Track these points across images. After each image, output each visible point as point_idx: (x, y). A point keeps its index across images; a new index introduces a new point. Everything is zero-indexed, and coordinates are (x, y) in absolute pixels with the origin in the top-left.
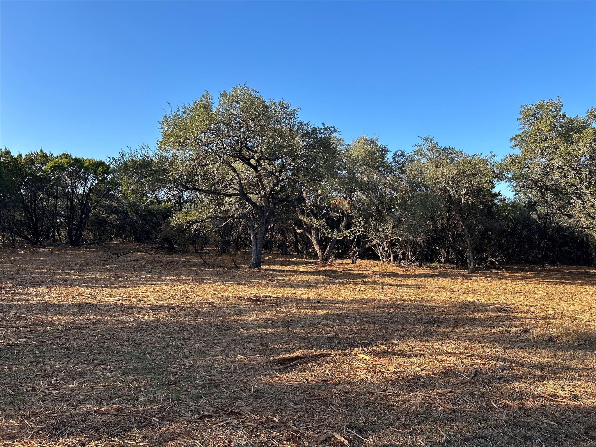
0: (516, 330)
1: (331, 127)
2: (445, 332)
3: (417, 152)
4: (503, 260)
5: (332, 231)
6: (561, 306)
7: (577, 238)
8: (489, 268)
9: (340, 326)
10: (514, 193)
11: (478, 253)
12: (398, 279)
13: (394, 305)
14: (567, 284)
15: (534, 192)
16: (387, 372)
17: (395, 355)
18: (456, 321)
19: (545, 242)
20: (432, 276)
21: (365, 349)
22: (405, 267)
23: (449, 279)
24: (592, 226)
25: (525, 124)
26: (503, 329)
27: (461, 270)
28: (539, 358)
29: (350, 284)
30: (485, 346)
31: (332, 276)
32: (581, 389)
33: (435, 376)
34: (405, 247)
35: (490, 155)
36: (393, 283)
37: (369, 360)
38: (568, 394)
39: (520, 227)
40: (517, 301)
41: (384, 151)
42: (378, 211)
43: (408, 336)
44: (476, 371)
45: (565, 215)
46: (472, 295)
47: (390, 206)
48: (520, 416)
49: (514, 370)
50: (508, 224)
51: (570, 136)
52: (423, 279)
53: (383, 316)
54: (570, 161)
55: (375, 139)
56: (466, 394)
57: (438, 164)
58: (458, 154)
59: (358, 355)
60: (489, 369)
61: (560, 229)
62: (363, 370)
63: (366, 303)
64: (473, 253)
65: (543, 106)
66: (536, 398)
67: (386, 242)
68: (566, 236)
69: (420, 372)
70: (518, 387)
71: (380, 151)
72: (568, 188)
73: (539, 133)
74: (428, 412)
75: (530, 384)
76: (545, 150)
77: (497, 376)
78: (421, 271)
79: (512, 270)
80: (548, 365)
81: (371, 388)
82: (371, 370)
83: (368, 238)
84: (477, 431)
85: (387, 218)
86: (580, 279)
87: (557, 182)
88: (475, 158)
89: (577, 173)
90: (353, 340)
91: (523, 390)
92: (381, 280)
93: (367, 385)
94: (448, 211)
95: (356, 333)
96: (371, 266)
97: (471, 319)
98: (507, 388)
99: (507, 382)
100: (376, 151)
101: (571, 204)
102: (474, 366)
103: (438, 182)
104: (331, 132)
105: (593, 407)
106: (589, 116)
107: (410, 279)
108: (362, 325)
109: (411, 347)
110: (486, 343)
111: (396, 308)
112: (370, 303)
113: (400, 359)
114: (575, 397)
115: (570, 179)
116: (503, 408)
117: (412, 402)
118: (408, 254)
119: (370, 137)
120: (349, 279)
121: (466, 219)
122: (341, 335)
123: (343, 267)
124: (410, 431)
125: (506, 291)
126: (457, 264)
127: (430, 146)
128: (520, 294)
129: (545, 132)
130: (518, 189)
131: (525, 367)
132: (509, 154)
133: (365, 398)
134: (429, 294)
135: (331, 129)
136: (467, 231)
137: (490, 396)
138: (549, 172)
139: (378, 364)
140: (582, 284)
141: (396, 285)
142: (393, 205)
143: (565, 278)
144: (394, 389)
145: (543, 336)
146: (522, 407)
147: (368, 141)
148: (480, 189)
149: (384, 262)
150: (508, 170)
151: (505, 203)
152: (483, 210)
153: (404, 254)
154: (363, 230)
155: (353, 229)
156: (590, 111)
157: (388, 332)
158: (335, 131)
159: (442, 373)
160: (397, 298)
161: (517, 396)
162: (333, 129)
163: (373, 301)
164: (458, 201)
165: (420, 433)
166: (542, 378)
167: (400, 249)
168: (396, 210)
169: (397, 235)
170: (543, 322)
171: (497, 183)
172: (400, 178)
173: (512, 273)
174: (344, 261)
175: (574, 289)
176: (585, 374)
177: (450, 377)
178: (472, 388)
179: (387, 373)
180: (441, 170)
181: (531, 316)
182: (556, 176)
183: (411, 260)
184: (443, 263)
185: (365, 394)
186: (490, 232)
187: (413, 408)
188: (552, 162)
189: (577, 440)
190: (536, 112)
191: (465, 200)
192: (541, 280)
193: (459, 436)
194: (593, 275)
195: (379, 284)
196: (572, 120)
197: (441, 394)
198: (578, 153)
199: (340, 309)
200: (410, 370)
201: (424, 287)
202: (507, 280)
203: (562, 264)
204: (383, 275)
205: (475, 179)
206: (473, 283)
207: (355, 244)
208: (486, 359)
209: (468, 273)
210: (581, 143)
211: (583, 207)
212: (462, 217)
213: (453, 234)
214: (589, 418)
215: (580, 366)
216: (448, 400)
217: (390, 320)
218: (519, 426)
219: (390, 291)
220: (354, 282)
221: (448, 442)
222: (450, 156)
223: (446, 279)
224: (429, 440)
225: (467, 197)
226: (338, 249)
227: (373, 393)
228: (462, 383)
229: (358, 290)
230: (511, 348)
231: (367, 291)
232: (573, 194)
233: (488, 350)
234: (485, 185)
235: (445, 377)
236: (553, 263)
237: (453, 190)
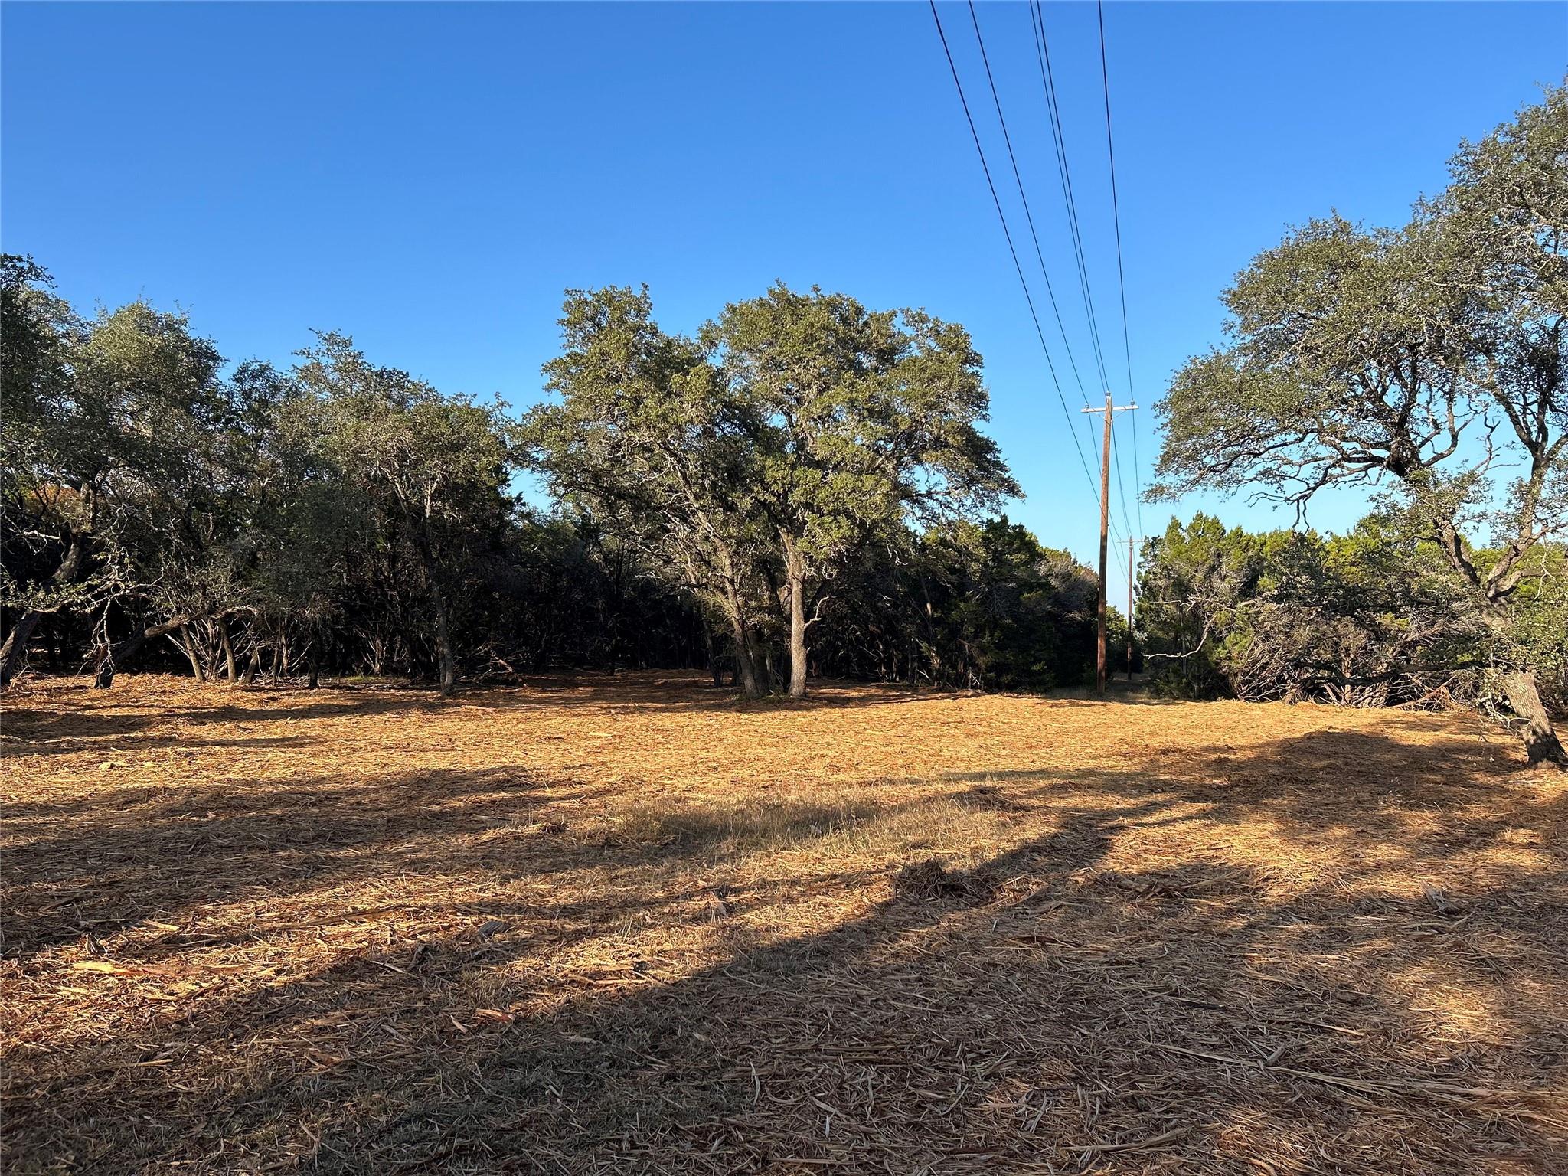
0: (533, 829)
1: (20, 259)
2: (357, 858)
3: (306, 374)
4: (528, 663)
5: (22, 587)
6: (639, 762)
7: (681, 606)
8: (492, 682)
9: (24, 883)
10: (552, 499)
11: (467, 645)
12: (242, 725)
13: (220, 800)
14: (656, 710)
15: (595, 501)
16: (169, 998)
17: (201, 945)
18: (391, 824)
19: (616, 618)
20: (343, 711)
21: (102, 943)
22: (269, 690)
23: (388, 716)
24: (705, 580)
25: (574, 337)
26: (502, 831)
27: (422, 690)
28: (577, 889)
29: (79, 749)
30: (457, 880)
31: (18, 729)
32: (655, 946)
33: (313, 984)
34: (269, 633)
35: (494, 402)
36: (227, 736)
37: (112, 975)
38: (627, 964)
39: (565, 582)
40: (547, 759)
41: (205, 358)
42: (188, 530)
43: (249, 884)
44: (425, 949)
45: (657, 556)
46: (442, 754)
47: (227, 517)
48: (517, 1041)
49: (518, 928)
50: (540, 575)
51: (665, 378)
52: (316, 721)
53: (179, 837)
54: (664, 434)
55: (177, 317)
56: (392, 1015)
57: (362, 410)
58: (416, 390)
59: (76, 965)
60: (458, 937)
61: (648, 587)
62: (88, 1007)
63: (126, 803)
64: (452, 648)
65: (611, 299)
66: (556, 987)
67: (214, 620)
68: (660, 602)
69: (270, 981)
70: (520, 968)
71: (194, 355)
72: (661, 494)
73: (603, 361)
74: (279, 1088)
75: (548, 957)
76: (616, 405)
77: (473, 951)
78: (314, 698)
79: (545, 686)
80: (595, 904)
81: (106, 1058)
82: (115, 1003)
83: (152, 609)
84: (406, 1106)
85: (217, 551)
86: (682, 698)
87: (640, 480)
88: (459, 404)
89: (679, 462)
90: (65, 921)
91: (530, 976)
92: (189, 730)
93: (94, 1049)
94: (391, 537)
95: (78, 900)
96: (163, 692)
97: (431, 815)
98: (494, 976)
99: (497, 963)
100: (182, 355)
101: (668, 530)
102: (421, 937)
103: (361, 459)
104: (19, 275)
105: (673, 985)
106: (702, 339)
107: (279, 722)
108: (105, 870)
109: (253, 915)
110: (460, 871)
111: (226, 807)
112: (142, 801)
113: (216, 952)
114: (640, 967)
115: (666, 474)
116: (478, 1030)
117: (234, 1070)
118: (281, 652)
119: (160, 309)
120: (81, 734)
121: (437, 559)
122: (24, 911)
123: (65, 698)
124: (215, 1154)
125: (525, 736)
126: (413, 677)
127: (343, 359)
128: (556, 741)
129: (616, 362)
130: (561, 490)
131: (544, 916)
132: (541, 405)
133: (83, 1093)
134: (328, 761)
135: (19, 264)
136: (440, 590)
137: (452, 1006)
138: (624, 456)
139: (142, 982)
140: (686, 709)
141: (235, 743)
142: (235, 515)
143: (655, 697)
144: (180, 1044)
145: (591, 835)
146: (525, 1018)
147: (155, 319)
148: (473, 485)
149: (204, 679)
150: (537, 442)
151: (532, 522)
152: (478, 538)
153: (266, 655)
154: (130, 583)
155: (96, 582)
156: (705, 328)
157: (186, 882)
158: (35, 272)
159: (335, 969)
160: (229, 780)
161: (516, 993)
162: (26, 266)
163: (150, 793)
164: (416, 514)
165: (246, 1154)
166: (578, 936)
167: (257, 640)
168: (244, 529)
169: (246, 600)
170: (594, 802)
171: (514, 472)
172: (258, 439)
173: (545, 692)
174: (70, 682)
175: (667, 720)
176: (666, 910)
177: (354, 978)
178: (408, 995)
179: (169, 1001)
180: (369, 428)
181: (573, 791)
182: (639, 465)
183: (289, 670)
184: (377, 675)
185: (84, 1080)
186: (496, 595)
187: (236, 1085)
188: (630, 433)
189: (633, 1068)
190: (597, 312)
191: (432, 511)
192: (605, 706)
193: (358, 1131)
194: (707, 687)
195: (179, 743)
196: (669, 344)
197: (322, 1030)
198: (682, 418)
199: (33, 832)
200: (241, 980)
201: (316, 741)
202: (531, 709)
203: (650, 666)
204: (195, 716)
205: (458, 457)
206: (448, 723)
207: (101, 627)
208: (455, 914)
209: (440, 698)
210: (686, 397)
211: (691, 540)
212: (426, 554)
213: (404, 597)
214: (661, 1011)
215: (660, 894)
216: (340, 1040)
217: (200, 845)
218: (512, 1066)
219: (212, 760)
220: (95, 742)
221: (324, 1155)
222: (395, 393)
223: (378, 718)
224: (271, 1165)
225: (439, 504)
226: (49, 643)
227: (111, 1072)
228: (384, 988)
229: (105, 766)
230: (517, 877)
231: (137, 768)
232: (672, 509)
233: (462, 890)
234: (485, 476)
235: (340, 980)
236: (633, 665)
237: (401, 483)
